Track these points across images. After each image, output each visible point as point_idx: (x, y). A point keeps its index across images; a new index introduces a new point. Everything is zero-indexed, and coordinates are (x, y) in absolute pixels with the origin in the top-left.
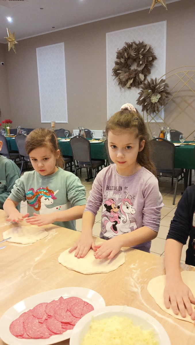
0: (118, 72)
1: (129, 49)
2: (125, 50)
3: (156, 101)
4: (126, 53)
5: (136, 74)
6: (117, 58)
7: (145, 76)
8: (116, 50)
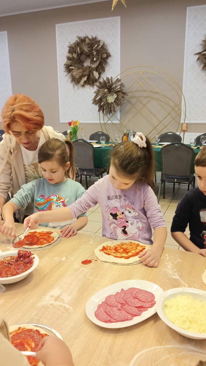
0: (70, 67)
1: (82, 43)
2: (77, 44)
3: (113, 101)
4: (78, 48)
5: (90, 71)
6: (69, 53)
7: (100, 74)
8: (68, 45)
